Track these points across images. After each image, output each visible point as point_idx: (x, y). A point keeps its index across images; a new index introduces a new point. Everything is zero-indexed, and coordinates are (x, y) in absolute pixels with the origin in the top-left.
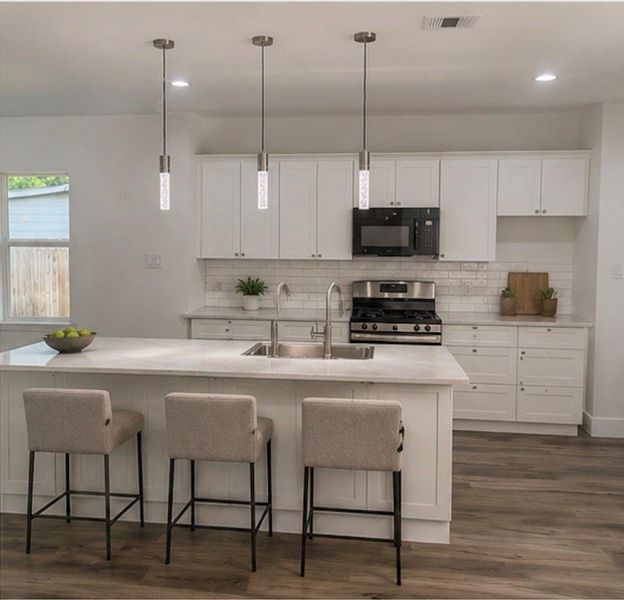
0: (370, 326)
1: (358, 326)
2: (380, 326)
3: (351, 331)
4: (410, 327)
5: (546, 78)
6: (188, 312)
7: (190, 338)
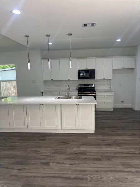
0: (82, 92)
1: (80, 92)
2: (84, 92)
3: (78, 93)
4: (90, 92)
5: (119, 40)
6: (42, 91)
7: (43, 96)
